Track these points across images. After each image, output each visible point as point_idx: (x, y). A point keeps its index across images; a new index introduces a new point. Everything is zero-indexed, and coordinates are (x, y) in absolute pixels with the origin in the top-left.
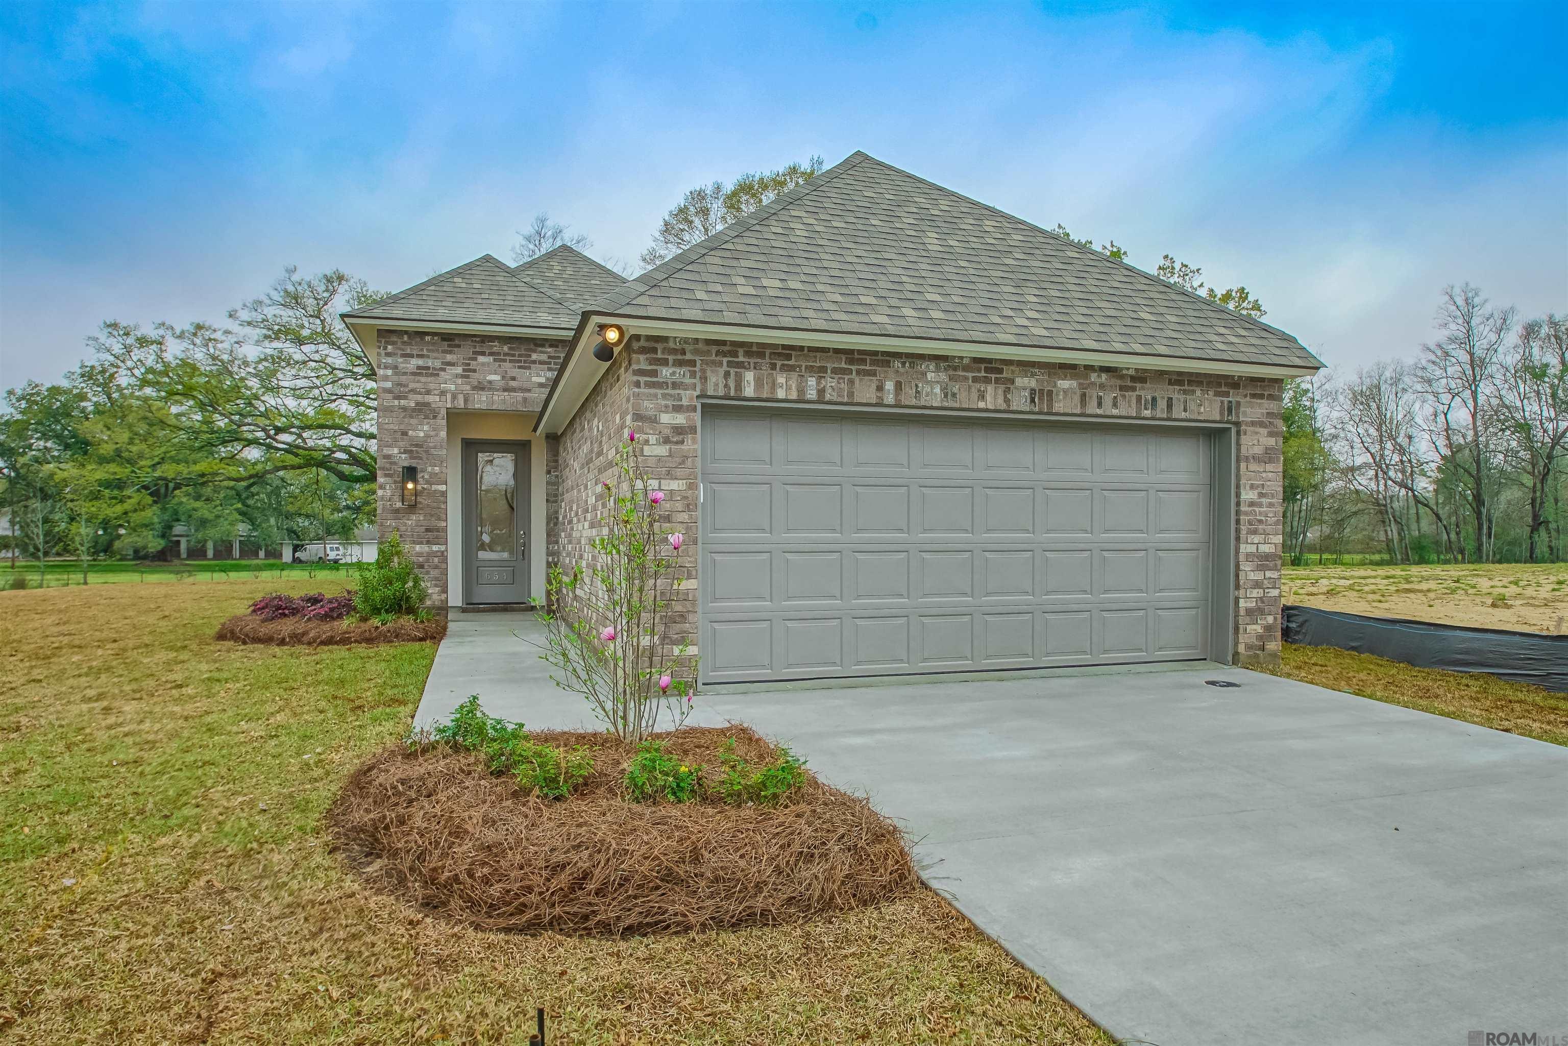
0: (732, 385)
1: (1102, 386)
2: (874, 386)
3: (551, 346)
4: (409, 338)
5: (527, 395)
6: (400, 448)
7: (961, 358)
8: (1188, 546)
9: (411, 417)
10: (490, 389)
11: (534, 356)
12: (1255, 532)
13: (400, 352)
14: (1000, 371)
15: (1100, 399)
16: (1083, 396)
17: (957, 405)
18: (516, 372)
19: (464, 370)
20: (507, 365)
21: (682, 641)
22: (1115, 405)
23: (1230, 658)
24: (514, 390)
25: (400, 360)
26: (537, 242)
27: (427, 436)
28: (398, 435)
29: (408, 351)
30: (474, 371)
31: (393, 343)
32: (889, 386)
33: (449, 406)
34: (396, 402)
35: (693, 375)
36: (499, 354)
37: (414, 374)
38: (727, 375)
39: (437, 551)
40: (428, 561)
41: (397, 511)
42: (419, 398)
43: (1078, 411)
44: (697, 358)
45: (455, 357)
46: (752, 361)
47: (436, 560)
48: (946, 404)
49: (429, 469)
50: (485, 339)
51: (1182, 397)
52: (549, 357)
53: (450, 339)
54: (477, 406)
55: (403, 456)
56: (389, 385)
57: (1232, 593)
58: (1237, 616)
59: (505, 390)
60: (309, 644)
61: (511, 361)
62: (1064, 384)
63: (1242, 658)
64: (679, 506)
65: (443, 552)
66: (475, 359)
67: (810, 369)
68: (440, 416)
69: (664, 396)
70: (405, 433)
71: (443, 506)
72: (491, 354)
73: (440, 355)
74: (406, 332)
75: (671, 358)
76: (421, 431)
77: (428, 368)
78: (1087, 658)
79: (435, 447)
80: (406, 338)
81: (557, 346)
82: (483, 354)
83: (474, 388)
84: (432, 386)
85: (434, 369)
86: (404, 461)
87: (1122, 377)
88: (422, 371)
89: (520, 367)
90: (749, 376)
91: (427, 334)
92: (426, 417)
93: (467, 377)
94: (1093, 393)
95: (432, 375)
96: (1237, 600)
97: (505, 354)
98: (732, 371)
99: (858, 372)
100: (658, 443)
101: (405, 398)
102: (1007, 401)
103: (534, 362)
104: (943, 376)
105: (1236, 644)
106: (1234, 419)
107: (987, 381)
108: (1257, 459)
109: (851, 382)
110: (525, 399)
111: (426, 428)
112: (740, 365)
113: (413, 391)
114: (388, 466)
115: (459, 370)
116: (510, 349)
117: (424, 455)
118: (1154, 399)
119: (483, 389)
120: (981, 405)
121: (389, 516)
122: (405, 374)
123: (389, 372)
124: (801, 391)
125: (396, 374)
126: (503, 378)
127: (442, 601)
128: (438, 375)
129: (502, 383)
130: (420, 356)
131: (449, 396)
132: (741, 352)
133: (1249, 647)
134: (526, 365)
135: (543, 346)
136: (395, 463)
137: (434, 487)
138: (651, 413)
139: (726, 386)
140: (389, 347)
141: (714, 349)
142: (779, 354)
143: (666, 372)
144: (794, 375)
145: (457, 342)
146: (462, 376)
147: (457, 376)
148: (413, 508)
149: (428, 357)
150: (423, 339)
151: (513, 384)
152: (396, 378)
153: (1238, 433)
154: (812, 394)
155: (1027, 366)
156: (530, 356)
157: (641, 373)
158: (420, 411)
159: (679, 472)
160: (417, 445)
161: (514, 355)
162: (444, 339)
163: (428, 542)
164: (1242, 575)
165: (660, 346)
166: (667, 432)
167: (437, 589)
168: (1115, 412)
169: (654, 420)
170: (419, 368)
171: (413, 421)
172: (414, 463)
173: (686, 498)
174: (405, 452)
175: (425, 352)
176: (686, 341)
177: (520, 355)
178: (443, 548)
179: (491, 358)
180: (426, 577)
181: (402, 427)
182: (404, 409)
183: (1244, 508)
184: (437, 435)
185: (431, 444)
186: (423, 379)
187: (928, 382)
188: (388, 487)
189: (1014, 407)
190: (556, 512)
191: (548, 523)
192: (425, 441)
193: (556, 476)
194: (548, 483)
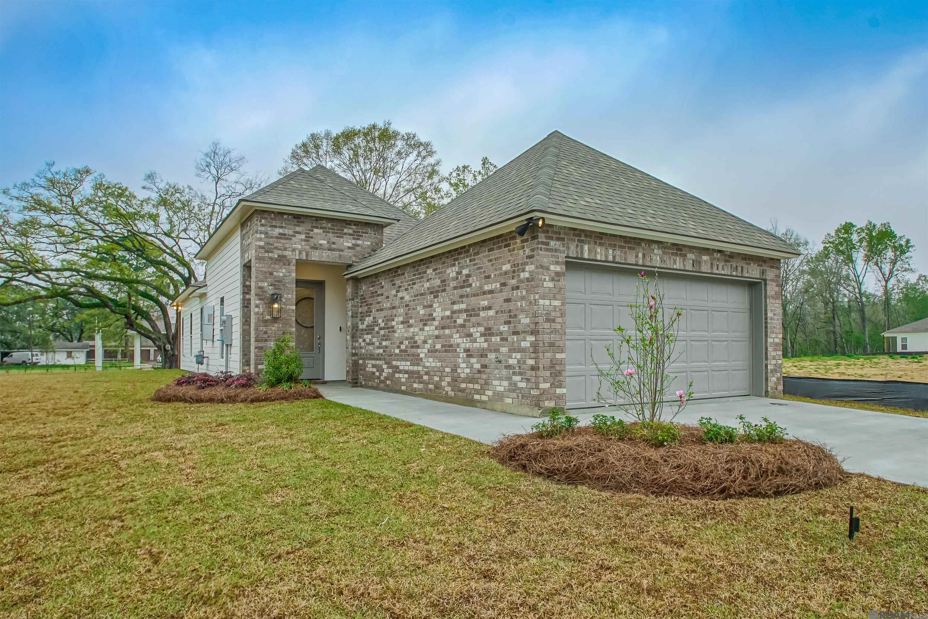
0: (579, 251)
1: (718, 260)
2: (634, 255)
3: (355, 225)
4: (275, 215)
5: (341, 253)
6: (268, 282)
7: (667, 243)
8: (741, 339)
9: (275, 264)
10: (320, 249)
11: (345, 231)
12: (773, 333)
13: (269, 224)
14: (681, 250)
15: (717, 265)
16: (712, 264)
17: (665, 266)
18: (334, 239)
19: (306, 237)
20: (331, 235)
21: (560, 386)
22: (723, 269)
23: (764, 394)
24: (334, 250)
25: (269, 229)
26: (212, 158)
27: (285, 276)
28: (268, 275)
29: (274, 224)
30: (312, 237)
31: (265, 218)
32: (640, 255)
33: (297, 258)
34: (266, 255)
35: (563, 246)
36: (326, 228)
37: (277, 238)
38: (577, 246)
41: (266, 321)
42: (280, 252)
43: (709, 271)
44: (565, 237)
45: (301, 228)
46: (587, 239)
48: (662, 266)
49: (286, 296)
50: (318, 218)
51: (746, 266)
52: (354, 232)
53: (299, 218)
54: (313, 259)
55: (270, 287)
56: (262, 244)
57: (764, 362)
58: (767, 373)
59: (329, 250)
60: (242, 401)
61: (332, 233)
62: (705, 258)
63: (770, 393)
64: (558, 314)
66: (312, 231)
67: (610, 245)
68: (292, 264)
69: (552, 256)
70: (271, 274)
71: (293, 319)
72: (321, 228)
73: (293, 227)
74: (273, 212)
75: (554, 236)
76: (281, 273)
77: (285, 235)
78: (707, 395)
79: (289, 283)
80: (273, 216)
81: (358, 225)
82: (317, 228)
83: (312, 248)
84: (287, 246)
85: (289, 235)
86: (271, 290)
87: (725, 255)
88: (282, 236)
89: (337, 237)
90: (586, 247)
91: (285, 214)
92: (284, 264)
93: (308, 241)
94: (715, 263)
95: (287, 239)
96: (766, 366)
97: (329, 229)
98: (579, 244)
99: (629, 248)
100: (550, 281)
101: (272, 252)
102: (684, 265)
103: (345, 234)
104: (660, 252)
105: (767, 386)
106: (764, 277)
107: (676, 254)
108: (772, 297)
109: (626, 252)
110: (340, 256)
111: (284, 271)
112: (582, 241)
113: (276, 248)
114: (261, 293)
115: (303, 237)
116: (332, 225)
117: (282, 287)
118: (737, 267)
119: (317, 249)
120: (675, 267)
121: (262, 324)
122: (272, 237)
123: (263, 236)
124: (606, 256)
125: (266, 237)
126: (328, 242)
128: (291, 239)
129: (327, 246)
130: (281, 227)
131: (297, 252)
132: (583, 235)
133: (772, 388)
134: (341, 235)
135: (350, 224)
136: (266, 292)
137: (288, 307)
138: (547, 265)
139: (577, 252)
140: (263, 221)
141: (572, 232)
142: (598, 237)
143: (552, 243)
144: (604, 248)
145: (302, 220)
146: (305, 241)
147: (302, 240)
148: (275, 320)
149: (285, 228)
150: (283, 217)
151: (333, 246)
152: (266, 240)
153: (766, 285)
154: (610, 258)
155: (692, 248)
156: (343, 230)
157: (543, 243)
158: (280, 260)
159: (558, 296)
160: (278, 281)
161: (334, 229)
162: (294, 218)
164: (769, 354)
165: (550, 229)
166: (553, 275)
168: (723, 272)
169: (548, 269)
170: (280, 234)
171: (277, 266)
172: (277, 291)
173: (560, 310)
174: (271, 285)
175: (284, 225)
176: (561, 227)
177: (338, 230)
179: (321, 231)
181: (270, 270)
182: (271, 258)
183: (769, 321)
184: (290, 275)
185: (287, 281)
186: (282, 241)
187: (655, 254)
188: (261, 306)
189: (687, 269)
190: (357, 323)
191: (352, 330)
192: (283, 279)
193: (357, 302)
194: (352, 306)
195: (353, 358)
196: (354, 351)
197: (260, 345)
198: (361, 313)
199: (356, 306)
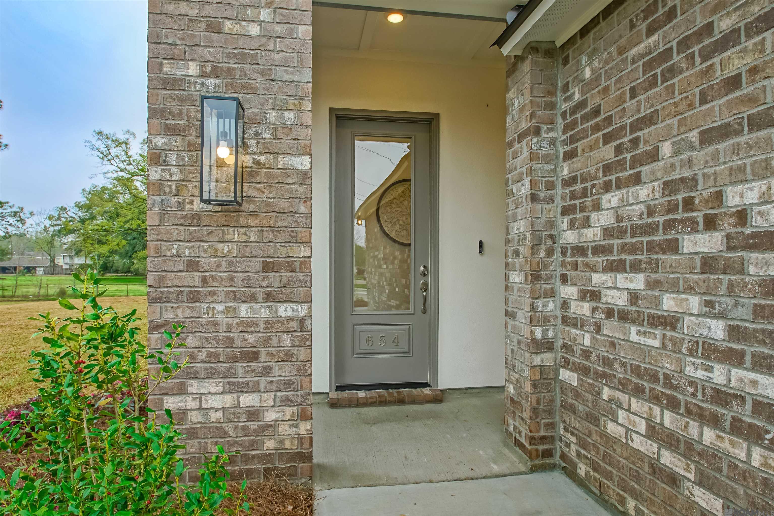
6: (202, 62)
27: (267, 35)
39: (290, 319)
40: (267, 342)
47: (287, 339)
49: (272, 116)
65: (302, 321)
71: (302, 209)
76: (252, 24)
127: (300, 439)
137: (283, 161)
163: (268, 297)
167: (289, 411)
178: (302, 311)
180: (263, 381)
184: (290, 33)
185: (277, 57)
188: (173, 158)
190: (552, 224)
191: (534, 249)
192: (262, 48)
193: (553, 142)
194: (533, 157)
195: (537, 360)
196: (539, 333)
197: (169, 315)
198: (568, 183)
199: (547, 159)
